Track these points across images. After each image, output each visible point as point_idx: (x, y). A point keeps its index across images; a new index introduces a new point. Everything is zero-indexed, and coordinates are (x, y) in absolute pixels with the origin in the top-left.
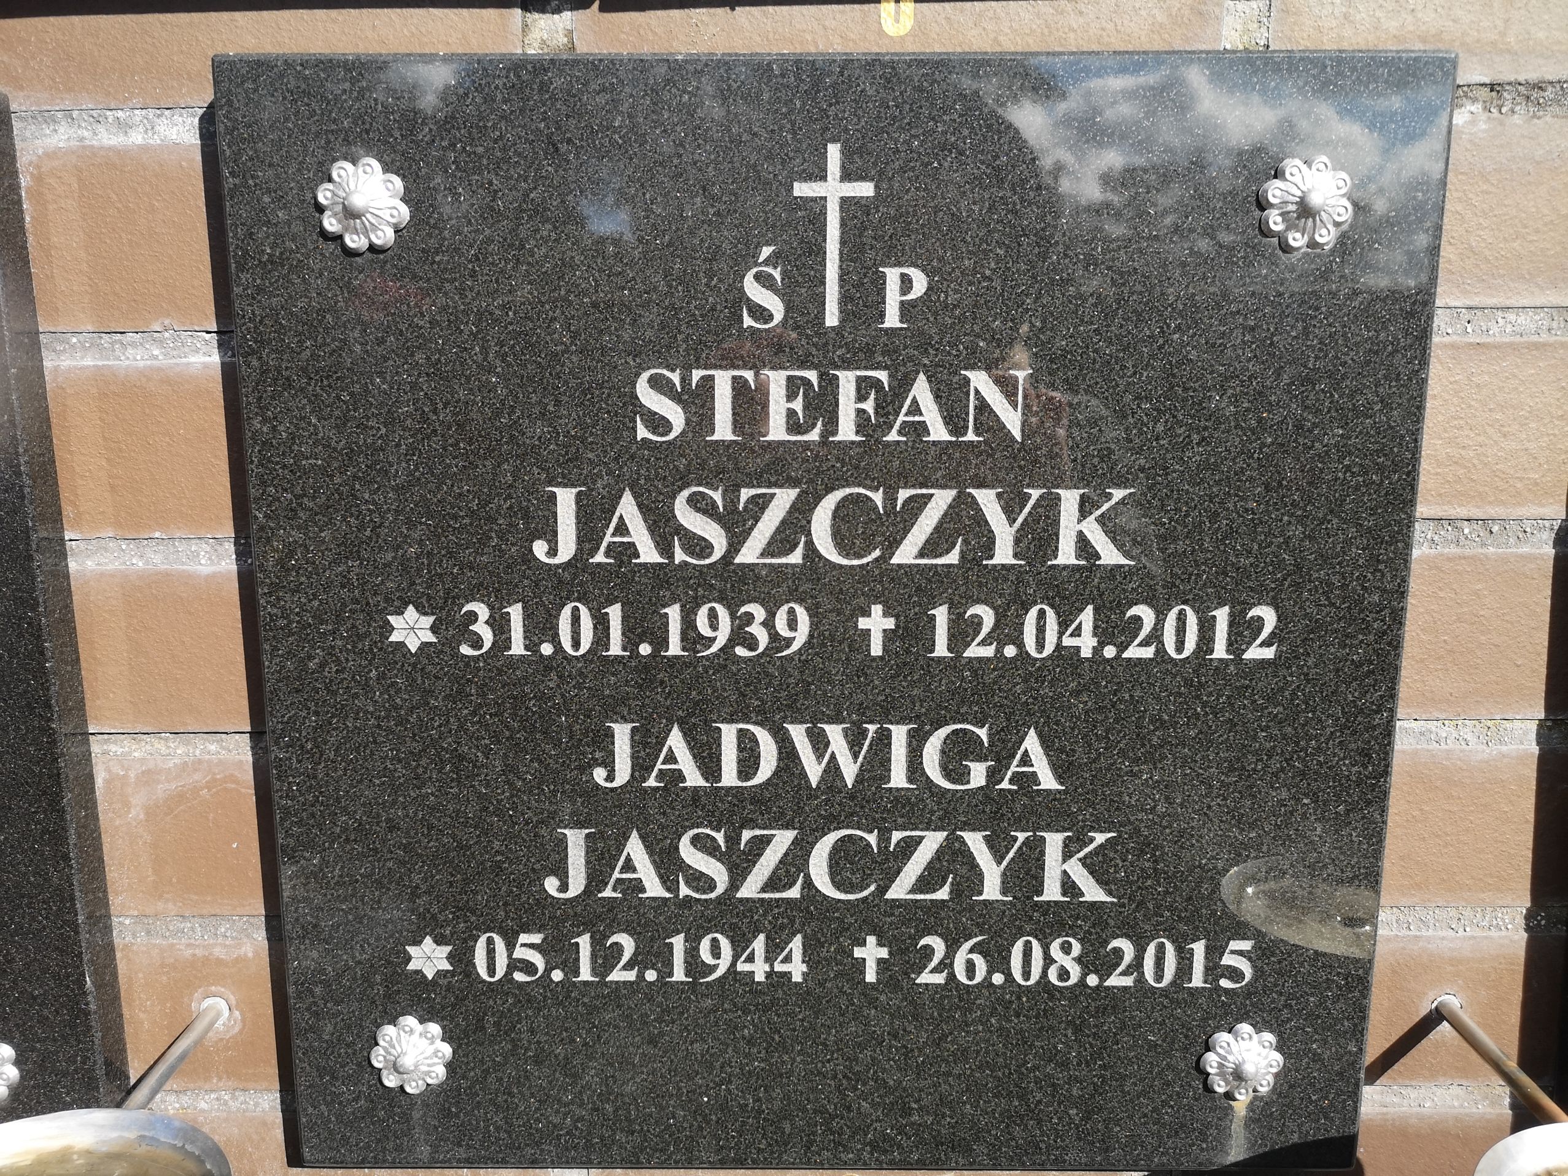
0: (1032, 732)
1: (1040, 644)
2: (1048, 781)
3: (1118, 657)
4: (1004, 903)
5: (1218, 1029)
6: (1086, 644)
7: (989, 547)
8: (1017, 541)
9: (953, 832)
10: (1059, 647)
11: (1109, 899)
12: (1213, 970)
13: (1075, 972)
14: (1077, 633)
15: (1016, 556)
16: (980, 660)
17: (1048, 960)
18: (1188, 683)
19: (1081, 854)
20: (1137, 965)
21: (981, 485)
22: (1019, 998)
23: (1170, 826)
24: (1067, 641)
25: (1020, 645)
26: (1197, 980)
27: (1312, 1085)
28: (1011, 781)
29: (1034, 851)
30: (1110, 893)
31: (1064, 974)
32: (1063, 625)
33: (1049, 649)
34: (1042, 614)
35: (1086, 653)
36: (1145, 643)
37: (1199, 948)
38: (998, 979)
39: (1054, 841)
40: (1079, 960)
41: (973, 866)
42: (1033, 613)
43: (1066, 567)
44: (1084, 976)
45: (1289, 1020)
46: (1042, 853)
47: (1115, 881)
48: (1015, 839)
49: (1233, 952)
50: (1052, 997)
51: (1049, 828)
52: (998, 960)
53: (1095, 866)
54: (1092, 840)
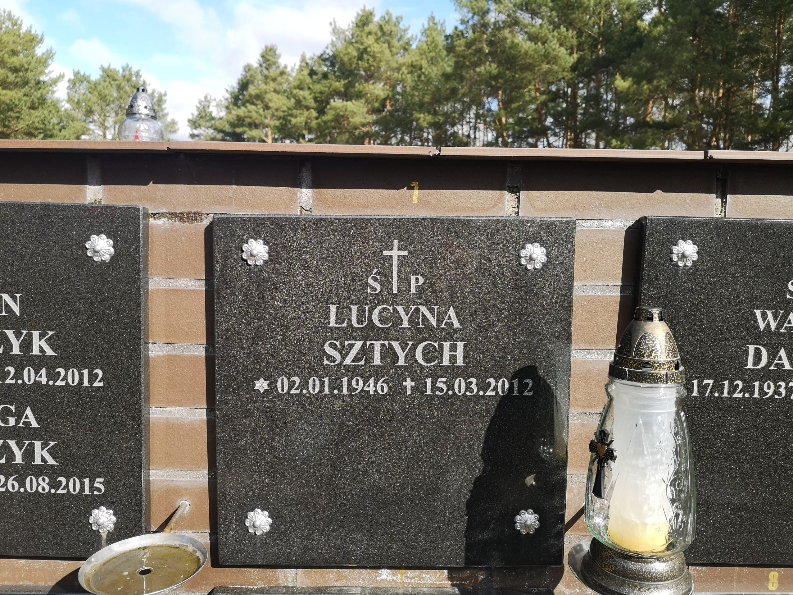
0: (29, 408)
1: (29, 380)
2: (34, 424)
3: (54, 384)
4: (23, 464)
5: (94, 508)
6: (44, 380)
7: (11, 349)
8: (20, 347)
9: (5, 440)
10: (35, 381)
11: (57, 464)
12: (92, 488)
13: (47, 488)
14: (40, 376)
15: (20, 351)
16: (10, 384)
17: (38, 485)
18: (76, 393)
19: (47, 448)
20: (67, 486)
21: (8, 329)
22: (29, 497)
23: (74, 440)
24: (38, 379)
25: (23, 380)
26: (87, 492)
27: (127, 528)
28: (23, 424)
29: (31, 448)
30: (57, 462)
31: (44, 489)
32: (36, 373)
33: (32, 381)
34: (29, 370)
35: (44, 383)
36: (62, 380)
37: (87, 481)
38: (22, 490)
39: (38, 444)
40: (48, 484)
41: (12, 452)
42: (26, 369)
43: (35, 355)
44: (50, 489)
45: (118, 506)
46: (34, 448)
47: (58, 458)
48: (25, 443)
49: (97, 482)
50: (40, 497)
51: (35, 440)
52: (22, 484)
53: (53, 452)
54: (50, 444)
